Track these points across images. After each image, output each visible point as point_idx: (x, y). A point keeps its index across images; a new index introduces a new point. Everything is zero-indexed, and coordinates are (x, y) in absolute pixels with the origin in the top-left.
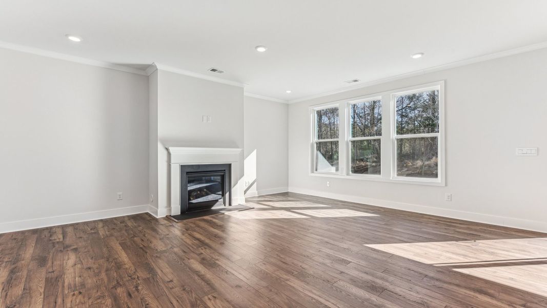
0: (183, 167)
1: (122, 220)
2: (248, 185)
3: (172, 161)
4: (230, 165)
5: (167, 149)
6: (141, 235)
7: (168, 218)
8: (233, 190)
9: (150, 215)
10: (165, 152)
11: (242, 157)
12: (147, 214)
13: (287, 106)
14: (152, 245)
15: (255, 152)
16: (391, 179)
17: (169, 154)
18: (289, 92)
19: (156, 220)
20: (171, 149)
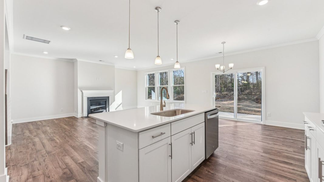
0: (88, 98)
1: (63, 119)
2: (118, 105)
3: (84, 95)
4: (109, 97)
5: (82, 91)
6: (72, 122)
7: (82, 117)
8: (110, 107)
9: (75, 117)
10: (81, 92)
11: (114, 94)
12: (74, 116)
13: (136, 72)
14: (76, 124)
15: (121, 91)
16: (171, 101)
17: (82, 93)
18: (135, 67)
19: (77, 118)
20: (83, 91)
